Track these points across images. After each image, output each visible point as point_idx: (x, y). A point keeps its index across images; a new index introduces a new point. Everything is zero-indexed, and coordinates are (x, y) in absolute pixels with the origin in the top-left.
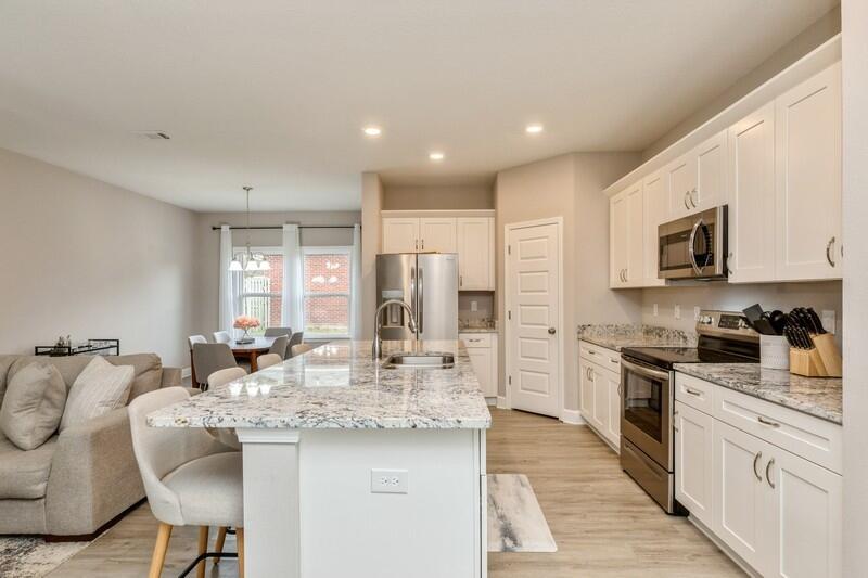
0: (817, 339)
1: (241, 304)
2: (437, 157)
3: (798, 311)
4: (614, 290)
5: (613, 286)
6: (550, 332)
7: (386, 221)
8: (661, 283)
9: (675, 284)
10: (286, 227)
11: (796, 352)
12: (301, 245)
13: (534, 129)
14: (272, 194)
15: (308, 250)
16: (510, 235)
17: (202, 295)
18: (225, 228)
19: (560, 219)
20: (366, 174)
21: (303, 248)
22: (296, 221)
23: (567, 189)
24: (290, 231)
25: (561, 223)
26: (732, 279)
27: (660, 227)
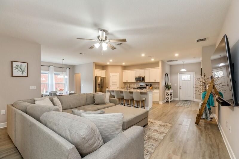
4: (124, 83)
8: (135, 82)
19: (119, 74)
23: (120, 69)
26: (145, 82)
27: (135, 77)
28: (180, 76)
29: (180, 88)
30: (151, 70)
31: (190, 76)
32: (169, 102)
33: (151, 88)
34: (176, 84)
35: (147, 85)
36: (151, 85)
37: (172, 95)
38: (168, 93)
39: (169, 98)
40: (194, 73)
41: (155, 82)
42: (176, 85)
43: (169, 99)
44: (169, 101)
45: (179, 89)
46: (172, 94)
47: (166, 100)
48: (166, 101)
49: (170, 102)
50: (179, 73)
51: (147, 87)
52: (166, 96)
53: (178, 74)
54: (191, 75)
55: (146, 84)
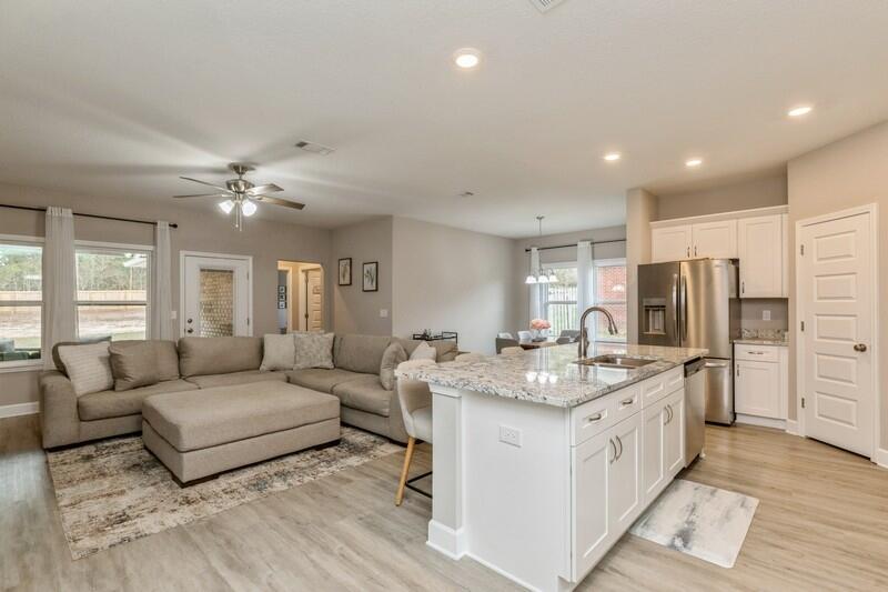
1: (546, 311)
2: (694, 163)
6: (856, 348)
7: (655, 232)
10: (581, 245)
12: (593, 258)
13: (800, 111)
14: (561, 219)
15: (600, 263)
16: (802, 234)
17: (518, 304)
18: (534, 250)
19: (874, 208)
20: (631, 192)
21: (595, 261)
22: (589, 237)
24: (584, 247)
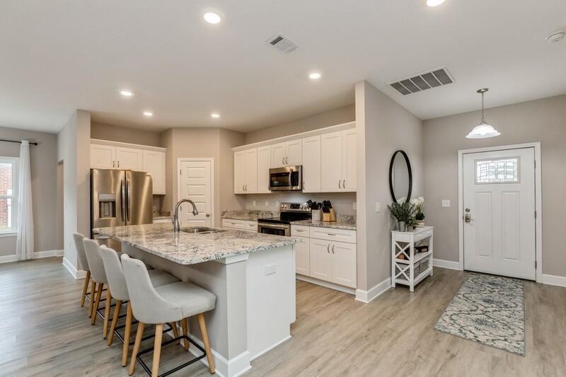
0: (331, 210)
2: (148, 114)
3: (325, 202)
4: (236, 194)
5: (235, 193)
6: (207, 216)
8: (270, 192)
9: (275, 192)
11: (325, 215)
16: (181, 164)
19: (212, 160)
20: (80, 112)
23: (216, 144)
25: (213, 161)
26: (304, 191)
27: (270, 170)
28: (465, 163)
29: (467, 219)
30: (324, 136)
31: (516, 160)
32: (408, 287)
33: (326, 216)
34: (448, 201)
35: (314, 206)
36: (326, 207)
37: (431, 251)
38: (403, 244)
39: (412, 267)
40: (538, 145)
41: (342, 190)
42: (446, 203)
43: (407, 272)
44: (411, 282)
45: (461, 221)
46: (427, 247)
47: (394, 277)
48: (395, 280)
49: (415, 287)
50: (460, 153)
51: (316, 214)
52: (394, 256)
53: (457, 154)
54: (519, 158)
55: (309, 202)
